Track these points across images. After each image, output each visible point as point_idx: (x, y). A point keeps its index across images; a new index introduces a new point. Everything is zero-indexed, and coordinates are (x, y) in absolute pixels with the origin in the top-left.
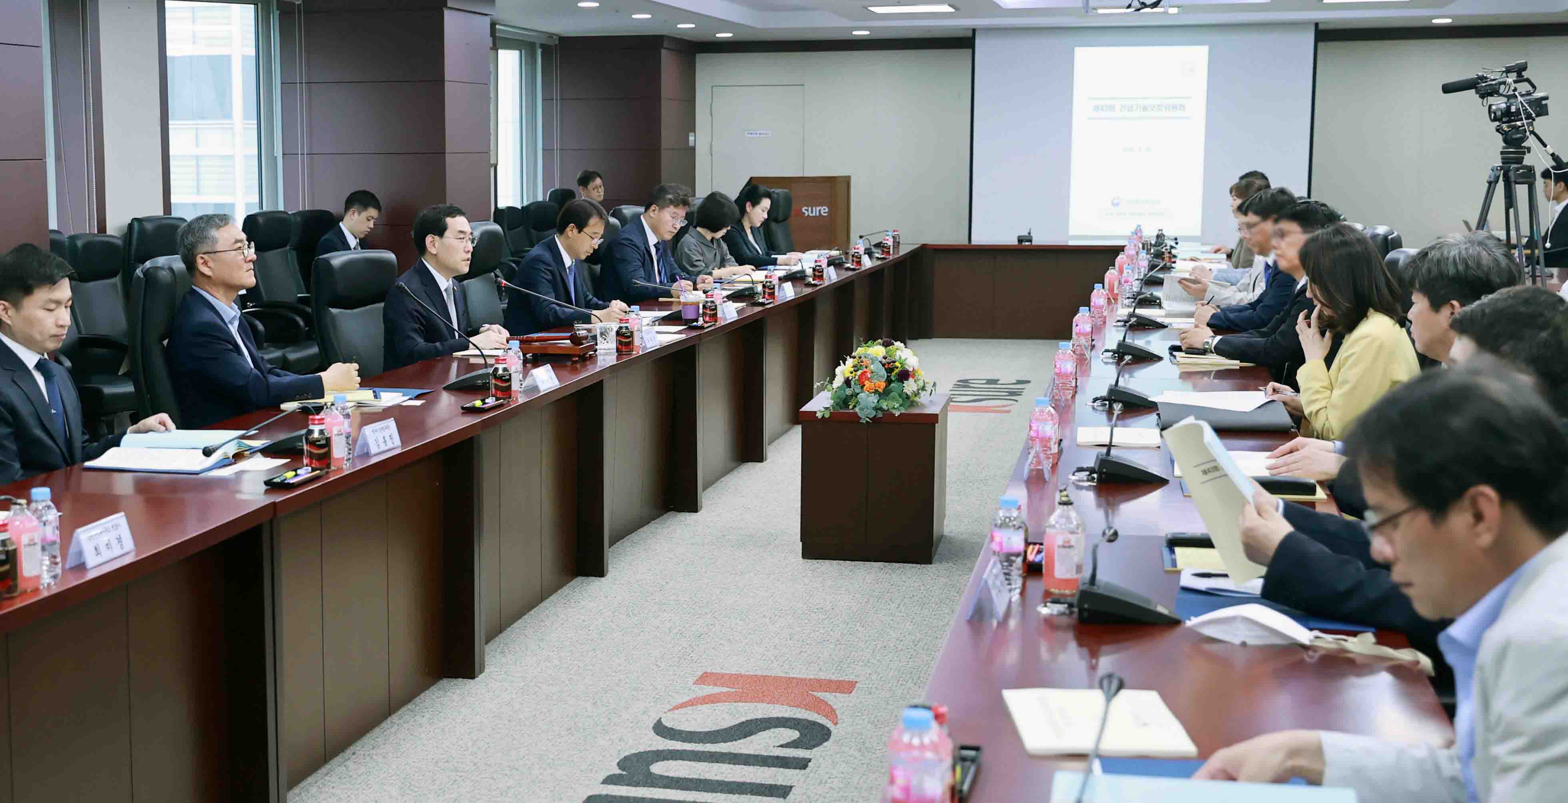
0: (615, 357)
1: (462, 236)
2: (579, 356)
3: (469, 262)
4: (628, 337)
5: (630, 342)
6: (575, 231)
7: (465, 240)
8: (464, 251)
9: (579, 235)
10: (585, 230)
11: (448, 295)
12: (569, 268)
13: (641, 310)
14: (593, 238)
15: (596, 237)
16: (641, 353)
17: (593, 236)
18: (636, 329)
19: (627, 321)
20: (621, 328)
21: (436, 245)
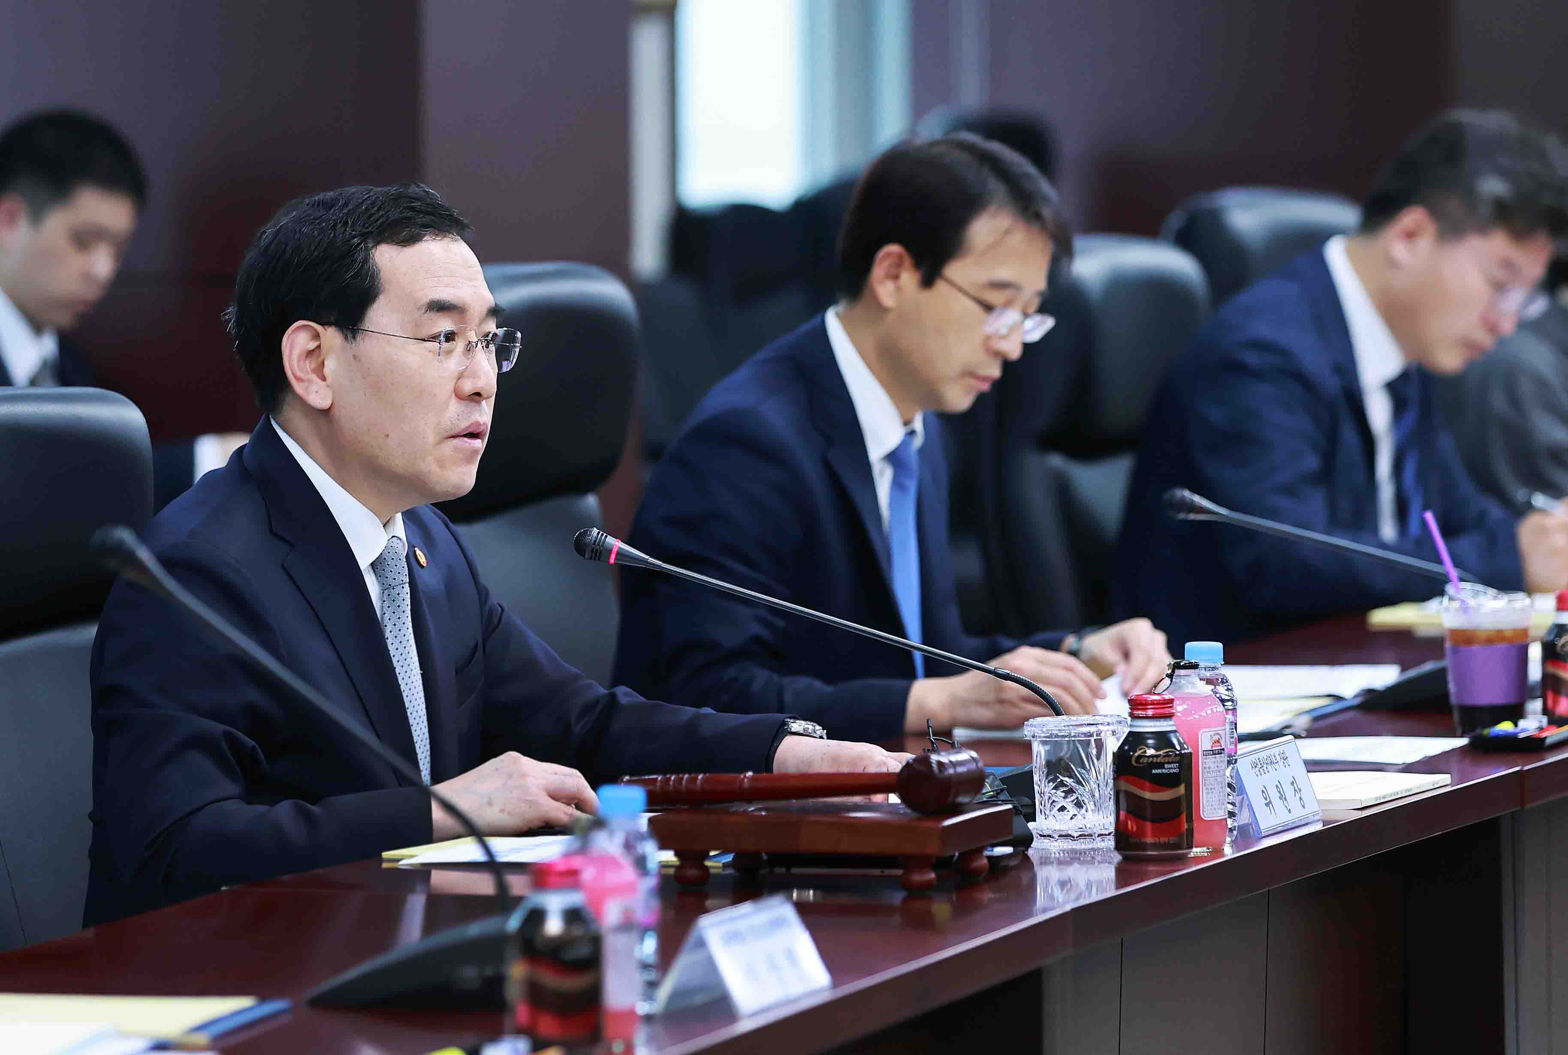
0: (1109, 873)
1: (445, 324)
2: (941, 864)
3: (480, 445)
4: (1170, 781)
5: (1177, 800)
6: (909, 278)
7: (459, 345)
8: (459, 396)
9: (926, 296)
10: (956, 270)
11: (386, 588)
12: (894, 458)
13: (1230, 659)
14: (988, 308)
15: (1008, 304)
16: (1229, 853)
17: (994, 297)
18: (1205, 742)
19: (1164, 710)
20: (1135, 739)
21: (330, 365)
